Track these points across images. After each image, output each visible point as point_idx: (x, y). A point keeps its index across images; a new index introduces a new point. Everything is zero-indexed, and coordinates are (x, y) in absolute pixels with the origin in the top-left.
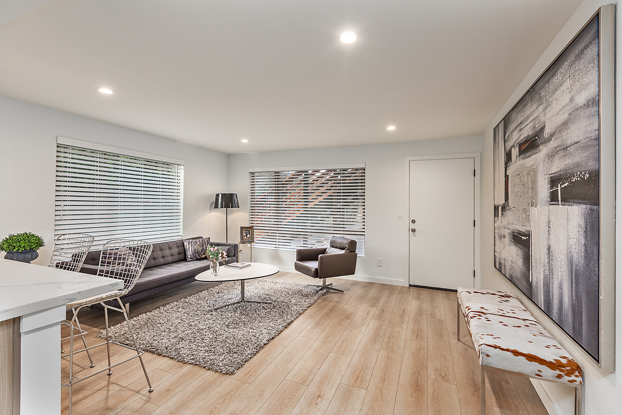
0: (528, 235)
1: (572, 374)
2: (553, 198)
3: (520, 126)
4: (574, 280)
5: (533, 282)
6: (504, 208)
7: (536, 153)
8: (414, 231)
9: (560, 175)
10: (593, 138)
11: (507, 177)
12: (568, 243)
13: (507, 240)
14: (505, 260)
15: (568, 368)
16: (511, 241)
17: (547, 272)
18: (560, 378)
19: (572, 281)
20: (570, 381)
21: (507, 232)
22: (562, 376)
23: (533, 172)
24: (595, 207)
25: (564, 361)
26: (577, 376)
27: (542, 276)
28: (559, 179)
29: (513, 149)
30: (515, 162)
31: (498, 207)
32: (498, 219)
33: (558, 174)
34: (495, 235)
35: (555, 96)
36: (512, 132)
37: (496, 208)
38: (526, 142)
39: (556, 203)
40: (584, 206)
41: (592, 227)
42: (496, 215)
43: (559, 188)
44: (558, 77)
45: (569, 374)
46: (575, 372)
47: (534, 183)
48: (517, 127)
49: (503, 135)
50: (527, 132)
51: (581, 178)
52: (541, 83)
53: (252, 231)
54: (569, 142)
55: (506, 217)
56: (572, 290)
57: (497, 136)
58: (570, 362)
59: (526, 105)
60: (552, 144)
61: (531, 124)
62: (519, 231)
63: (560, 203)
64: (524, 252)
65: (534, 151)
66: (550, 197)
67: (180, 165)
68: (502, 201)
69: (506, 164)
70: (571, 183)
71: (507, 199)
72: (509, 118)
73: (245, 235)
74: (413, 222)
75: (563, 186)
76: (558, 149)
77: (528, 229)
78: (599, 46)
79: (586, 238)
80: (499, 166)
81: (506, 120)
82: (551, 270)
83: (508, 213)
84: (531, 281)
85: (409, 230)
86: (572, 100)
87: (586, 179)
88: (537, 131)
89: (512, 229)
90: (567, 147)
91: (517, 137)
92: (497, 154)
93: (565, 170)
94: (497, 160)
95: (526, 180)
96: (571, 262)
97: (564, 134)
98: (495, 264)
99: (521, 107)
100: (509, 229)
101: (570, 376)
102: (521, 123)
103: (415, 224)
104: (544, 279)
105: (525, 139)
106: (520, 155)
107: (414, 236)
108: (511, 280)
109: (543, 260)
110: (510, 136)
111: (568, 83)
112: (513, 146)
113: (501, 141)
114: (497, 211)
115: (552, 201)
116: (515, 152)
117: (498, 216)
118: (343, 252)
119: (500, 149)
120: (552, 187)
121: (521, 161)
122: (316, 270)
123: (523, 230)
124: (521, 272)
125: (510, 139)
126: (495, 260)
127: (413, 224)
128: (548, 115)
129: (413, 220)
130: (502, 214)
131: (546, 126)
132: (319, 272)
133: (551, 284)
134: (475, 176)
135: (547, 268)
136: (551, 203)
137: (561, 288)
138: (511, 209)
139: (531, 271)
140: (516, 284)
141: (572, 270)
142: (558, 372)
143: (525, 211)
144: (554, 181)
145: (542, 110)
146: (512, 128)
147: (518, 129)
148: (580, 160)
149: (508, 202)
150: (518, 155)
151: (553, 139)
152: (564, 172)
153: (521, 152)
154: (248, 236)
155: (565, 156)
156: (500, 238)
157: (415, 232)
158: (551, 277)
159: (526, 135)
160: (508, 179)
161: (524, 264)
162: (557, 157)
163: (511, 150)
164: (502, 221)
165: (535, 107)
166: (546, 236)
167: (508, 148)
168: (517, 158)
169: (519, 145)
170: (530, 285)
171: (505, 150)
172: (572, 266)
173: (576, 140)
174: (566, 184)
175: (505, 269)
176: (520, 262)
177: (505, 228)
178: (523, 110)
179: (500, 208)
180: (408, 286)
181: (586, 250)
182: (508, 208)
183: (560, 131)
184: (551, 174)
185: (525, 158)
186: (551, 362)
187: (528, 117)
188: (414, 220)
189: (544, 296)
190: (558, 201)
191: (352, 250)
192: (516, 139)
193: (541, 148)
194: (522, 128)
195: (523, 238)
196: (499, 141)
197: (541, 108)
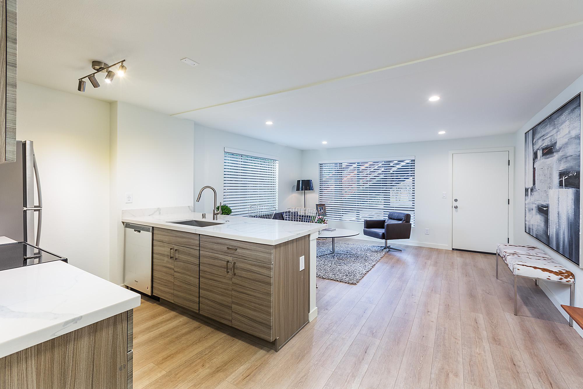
0: (547, 207)
1: (568, 277)
2: (561, 184)
3: (543, 137)
4: (570, 228)
5: (550, 235)
6: (532, 190)
7: (552, 157)
8: (456, 207)
9: (564, 172)
10: (577, 155)
11: (534, 169)
12: (567, 208)
13: (535, 211)
14: (532, 225)
15: (566, 274)
16: (537, 212)
17: (557, 227)
18: (561, 280)
19: (569, 229)
20: (567, 281)
21: (534, 206)
22: (562, 279)
23: (550, 168)
24: (578, 190)
25: (564, 271)
26: (571, 278)
27: (555, 230)
28: (564, 174)
29: (538, 151)
30: (540, 160)
31: (528, 189)
32: (528, 198)
33: (563, 171)
34: (526, 209)
35: (562, 127)
36: (538, 139)
37: (527, 190)
38: (546, 148)
39: (562, 187)
40: (574, 189)
41: (577, 200)
42: (526, 195)
43: (563, 179)
44: (563, 117)
45: (566, 277)
46: (570, 276)
47: (551, 175)
48: (541, 137)
49: (532, 140)
50: (547, 143)
51: (573, 174)
52: (555, 116)
53: (324, 207)
54: (568, 155)
55: (533, 196)
56: (569, 234)
57: (527, 139)
58: (567, 272)
59: (546, 125)
60: (560, 154)
61: (549, 138)
62: (542, 204)
63: (564, 187)
64: (545, 217)
65: (551, 155)
66: (559, 184)
67: (276, 160)
68: (531, 185)
69: (534, 160)
70: (569, 176)
71: (534, 184)
72: (536, 130)
73: (319, 210)
74: (456, 200)
75: (565, 178)
76: (563, 157)
77: (547, 203)
78: (580, 110)
79: (575, 205)
80: (529, 160)
81: (534, 130)
82: (559, 225)
83: (535, 193)
84: (549, 235)
85: (452, 207)
86: (569, 132)
87: (575, 175)
88: (553, 144)
89: (538, 204)
90: (567, 157)
91: (541, 144)
92: (527, 152)
93: (566, 169)
94: (527, 156)
95: (546, 172)
96: (568, 219)
97: (566, 149)
98: (525, 229)
99: (543, 125)
100: (536, 204)
101: (567, 279)
102: (543, 136)
103: (457, 202)
104: (556, 232)
105: (546, 146)
106: (543, 156)
107: (457, 211)
108: (537, 238)
109: (555, 221)
110: (537, 141)
111: (567, 123)
112: (538, 149)
113: (531, 143)
114: (527, 192)
115: (560, 186)
116: (540, 153)
117: (528, 196)
118: (401, 222)
119: (530, 149)
120: (560, 178)
121: (544, 160)
122: (383, 234)
123: (545, 204)
124: (543, 231)
125: (537, 144)
126: (525, 227)
127: (455, 202)
128: (559, 137)
129: (455, 199)
130: (531, 194)
131: (557, 142)
132: (385, 235)
133: (559, 233)
134: (509, 165)
135: (558, 224)
136: (560, 187)
137: (564, 234)
138: (537, 190)
139: (549, 229)
140: (539, 239)
141: (569, 223)
142: (560, 277)
143: (546, 192)
144: (561, 175)
145: (555, 132)
146: (538, 137)
147: (542, 139)
148: (573, 165)
149: (535, 186)
150: (542, 155)
151: (561, 151)
152: (566, 170)
153: (544, 154)
154: (322, 211)
155: (566, 162)
156: (529, 210)
157: (458, 208)
158: (559, 229)
159: (547, 144)
160: (535, 171)
161: (545, 225)
162: (563, 162)
163: (537, 152)
164: (531, 199)
165: (551, 128)
166: (557, 206)
167: (535, 150)
168: (541, 157)
169: (543, 149)
170: (548, 237)
171: (533, 150)
172: (569, 221)
173: (571, 154)
174: (567, 177)
175: (533, 231)
176: (542, 224)
177: (533, 203)
178: (545, 127)
179: (529, 190)
180: (451, 249)
181: (575, 211)
182: (535, 190)
183: (564, 147)
184: (560, 171)
185: (546, 158)
186: (556, 272)
187: (548, 133)
188: (457, 200)
189: (556, 241)
190: (563, 186)
191: (408, 221)
192: (540, 145)
193: (555, 154)
194: (544, 139)
195: (544, 209)
196: (529, 143)
197: (555, 130)
